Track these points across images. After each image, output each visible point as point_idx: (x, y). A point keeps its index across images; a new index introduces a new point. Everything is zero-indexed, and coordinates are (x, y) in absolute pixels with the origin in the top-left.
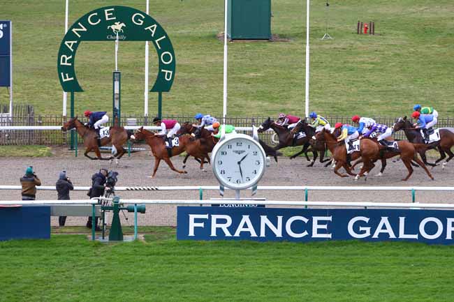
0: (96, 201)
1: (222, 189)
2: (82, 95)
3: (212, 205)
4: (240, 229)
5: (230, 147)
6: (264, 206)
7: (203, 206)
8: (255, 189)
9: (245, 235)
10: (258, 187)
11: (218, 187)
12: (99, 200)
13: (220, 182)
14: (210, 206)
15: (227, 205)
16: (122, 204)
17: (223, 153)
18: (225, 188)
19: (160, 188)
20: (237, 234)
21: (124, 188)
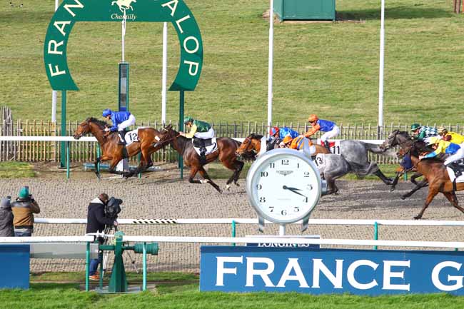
0: (92, 239)
1: (261, 223)
2: (79, 94)
3: (248, 244)
4: (286, 276)
5: (272, 165)
6: (318, 245)
7: (236, 245)
8: (306, 222)
9: (292, 285)
10: (311, 221)
11: (256, 221)
12: (95, 236)
13: (258, 213)
14: (246, 245)
15: (267, 244)
16: (128, 242)
17: (263, 174)
18: (266, 222)
19: (178, 221)
20: (281, 284)
21: (130, 221)
